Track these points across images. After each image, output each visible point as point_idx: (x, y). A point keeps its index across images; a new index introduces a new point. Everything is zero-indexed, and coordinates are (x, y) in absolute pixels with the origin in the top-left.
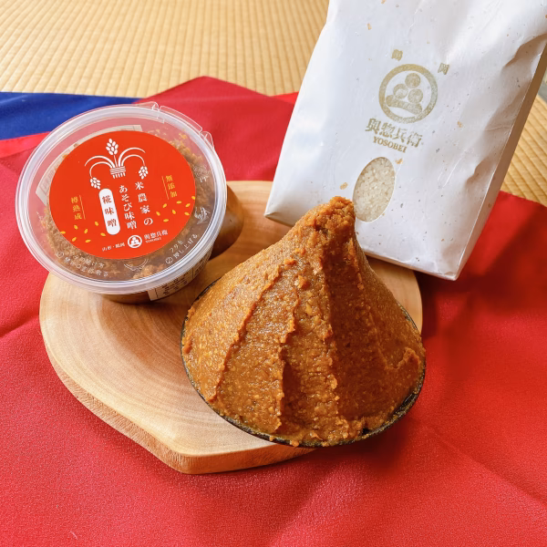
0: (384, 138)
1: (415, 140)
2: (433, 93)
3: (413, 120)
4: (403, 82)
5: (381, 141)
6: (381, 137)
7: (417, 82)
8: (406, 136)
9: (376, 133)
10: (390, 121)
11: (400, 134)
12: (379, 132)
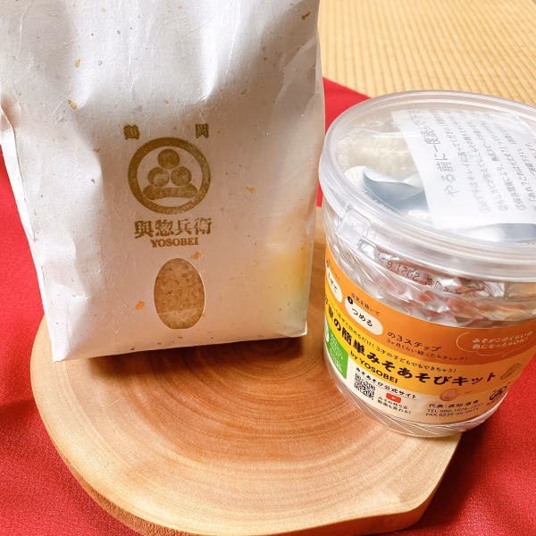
0: (165, 238)
1: (204, 226)
2: (202, 166)
6: (160, 237)
7: (175, 159)
8: (191, 226)
10: (162, 217)
11: (183, 227)
12: (154, 234)
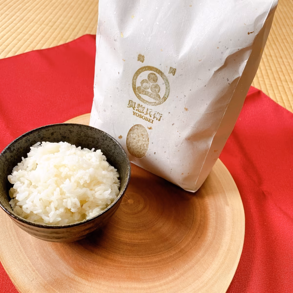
0: (140, 113)
1: (158, 116)
3: (155, 104)
4: (146, 78)
5: (137, 115)
6: (137, 112)
8: (152, 114)
9: (134, 109)
11: (148, 112)
12: (135, 109)
